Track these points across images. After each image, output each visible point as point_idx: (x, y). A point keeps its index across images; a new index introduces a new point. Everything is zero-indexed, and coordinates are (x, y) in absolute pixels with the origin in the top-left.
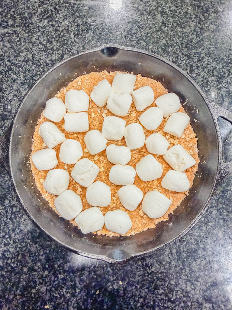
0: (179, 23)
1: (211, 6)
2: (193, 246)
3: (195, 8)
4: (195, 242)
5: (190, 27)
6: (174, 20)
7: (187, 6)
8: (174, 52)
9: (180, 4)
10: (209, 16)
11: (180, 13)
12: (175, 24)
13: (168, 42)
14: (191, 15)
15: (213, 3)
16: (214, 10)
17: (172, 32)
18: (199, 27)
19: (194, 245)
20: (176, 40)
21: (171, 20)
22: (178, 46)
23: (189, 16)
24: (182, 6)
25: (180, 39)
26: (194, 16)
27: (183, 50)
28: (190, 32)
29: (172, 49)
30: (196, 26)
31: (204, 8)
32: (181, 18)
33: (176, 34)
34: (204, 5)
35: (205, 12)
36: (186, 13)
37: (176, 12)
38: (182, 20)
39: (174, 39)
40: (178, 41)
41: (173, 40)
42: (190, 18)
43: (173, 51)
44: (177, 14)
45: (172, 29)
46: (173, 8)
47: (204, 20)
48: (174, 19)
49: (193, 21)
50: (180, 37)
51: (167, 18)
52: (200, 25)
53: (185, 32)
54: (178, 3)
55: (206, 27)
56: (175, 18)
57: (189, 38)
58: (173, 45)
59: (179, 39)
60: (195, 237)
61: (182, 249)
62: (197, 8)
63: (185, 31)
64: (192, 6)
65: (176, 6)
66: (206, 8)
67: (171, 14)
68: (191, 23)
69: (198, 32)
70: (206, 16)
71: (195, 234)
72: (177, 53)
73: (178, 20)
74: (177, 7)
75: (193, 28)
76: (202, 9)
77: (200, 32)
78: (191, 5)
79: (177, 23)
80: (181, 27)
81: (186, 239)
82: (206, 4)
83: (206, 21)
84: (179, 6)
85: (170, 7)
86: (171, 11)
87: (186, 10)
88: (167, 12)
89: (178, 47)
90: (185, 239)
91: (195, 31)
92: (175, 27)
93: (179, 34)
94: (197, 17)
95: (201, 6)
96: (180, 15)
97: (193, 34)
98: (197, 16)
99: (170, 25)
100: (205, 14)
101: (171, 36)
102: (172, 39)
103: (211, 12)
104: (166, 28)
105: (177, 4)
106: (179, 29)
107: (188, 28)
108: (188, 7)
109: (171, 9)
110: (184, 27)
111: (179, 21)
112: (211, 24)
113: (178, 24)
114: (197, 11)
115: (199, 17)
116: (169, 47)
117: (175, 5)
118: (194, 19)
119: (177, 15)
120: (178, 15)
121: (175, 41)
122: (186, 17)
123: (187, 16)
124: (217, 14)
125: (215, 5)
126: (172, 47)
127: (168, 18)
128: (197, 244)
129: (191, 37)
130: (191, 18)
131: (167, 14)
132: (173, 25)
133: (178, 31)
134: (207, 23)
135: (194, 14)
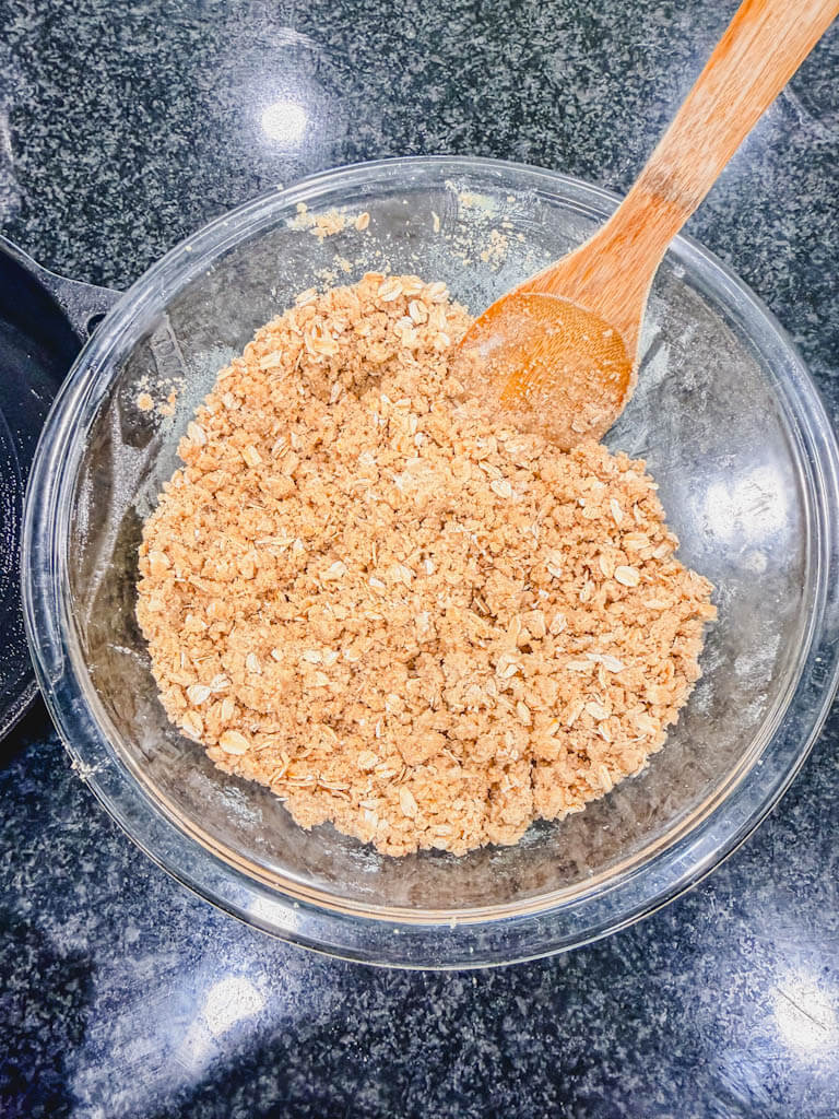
0: (67, 137)
1: (177, 74)
2: (58, 871)
3: (124, 88)
4: (65, 857)
5: (102, 147)
6: (51, 131)
7: (99, 81)
8: (45, 231)
9: (75, 80)
10: (167, 107)
11: (73, 106)
12: (54, 144)
13: (28, 199)
14: (107, 110)
15: (183, 67)
16: (183, 88)
17: (43, 170)
18: (132, 146)
19: (62, 866)
20: (53, 192)
21: (44, 131)
22: (59, 209)
23: (103, 113)
24: (81, 84)
25: (66, 189)
26: (119, 111)
27: (74, 221)
28: (102, 163)
29: (37, 221)
30: (121, 143)
31: (154, 82)
32: (74, 120)
33: (53, 173)
34: (154, 75)
35: (156, 98)
36: (94, 103)
37: (62, 105)
38: (77, 127)
39: (48, 189)
40: (61, 196)
41: (44, 193)
42: (103, 118)
43: (41, 229)
44: (61, 110)
45: (42, 158)
46: (52, 92)
47: (149, 120)
48: (53, 127)
49: (113, 130)
50: (68, 182)
51: (28, 127)
52: (137, 136)
53: (86, 164)
54: (70, 75)
55: (155, 144)
56: (55, 123)
57: (99, 181)
58: (42, 209)
59: (62, 188)
60: (69, 840)
61: (19, 886)
62: (128, 84)
63: (85, 160)
64: (113, 83)
65: (62, 87)
66: (159, 82)
67: (44, 111)
68: (107, 133)
69: (128, 160)
70: (159, 108)
71: (70, 827)
72: (53, 233)
73: (64, 129)
74: (67, 88)
75: (111, 151)
76: (147, 86)
77: (135, 160)
78: (111, 77)
79: (60, 138)
80: (73, 150)
81: (36, 848)
82: (161, 71)
83: (156, 124)
84: (73, 84)
85: (42, 90)
86: (42, 102)
87: (92, 95)
88: (31, 108)
89: (59, 215)
90: (31, 851)
91: (116, 157)
92: (54, 151)
93: (66, 172)
94: (129, 114)
95: (143, 79)
96: (72, 112)
97: (110, 168)
98: (128, 109)
99: (39, 145)
100: (155, 103)
101: (37, 179)
102: (39, 190)
103: (174, 94)
104: (25, 158)
105: (64, 79)
106: (67, 156)
107: (96, 150)
108: (101, 86)
109: (45, 96)
110: (84, 151)
111: (70, 133)
112: (173, 131)
113: (63, 143)
114: (130, 96)
115: (135, 115)
116: (27, 217)
117: (57, 83)
118: (117, 122)
119: (61, 115)
120: (67, 112)
121: (51, 197)
122: (90, 116)
123: (96, 115)
124: (193, 100)
125: (190, 73)
126: (37, 216)
127: (33, 127)
128: (74, 862)
129: (102, 178)
130: (107, 121)
131: (28, 113)
132: (46, 145)
133: (63, 164)
134: (159, 129)
135: (119, 105)
